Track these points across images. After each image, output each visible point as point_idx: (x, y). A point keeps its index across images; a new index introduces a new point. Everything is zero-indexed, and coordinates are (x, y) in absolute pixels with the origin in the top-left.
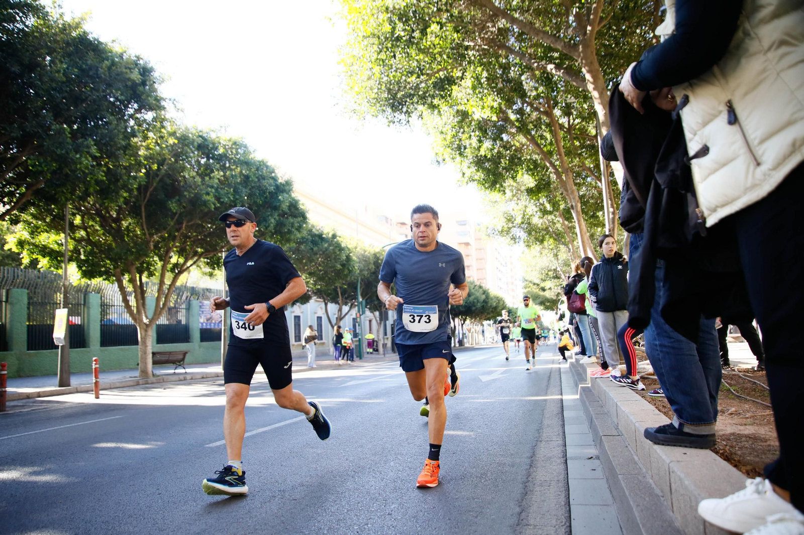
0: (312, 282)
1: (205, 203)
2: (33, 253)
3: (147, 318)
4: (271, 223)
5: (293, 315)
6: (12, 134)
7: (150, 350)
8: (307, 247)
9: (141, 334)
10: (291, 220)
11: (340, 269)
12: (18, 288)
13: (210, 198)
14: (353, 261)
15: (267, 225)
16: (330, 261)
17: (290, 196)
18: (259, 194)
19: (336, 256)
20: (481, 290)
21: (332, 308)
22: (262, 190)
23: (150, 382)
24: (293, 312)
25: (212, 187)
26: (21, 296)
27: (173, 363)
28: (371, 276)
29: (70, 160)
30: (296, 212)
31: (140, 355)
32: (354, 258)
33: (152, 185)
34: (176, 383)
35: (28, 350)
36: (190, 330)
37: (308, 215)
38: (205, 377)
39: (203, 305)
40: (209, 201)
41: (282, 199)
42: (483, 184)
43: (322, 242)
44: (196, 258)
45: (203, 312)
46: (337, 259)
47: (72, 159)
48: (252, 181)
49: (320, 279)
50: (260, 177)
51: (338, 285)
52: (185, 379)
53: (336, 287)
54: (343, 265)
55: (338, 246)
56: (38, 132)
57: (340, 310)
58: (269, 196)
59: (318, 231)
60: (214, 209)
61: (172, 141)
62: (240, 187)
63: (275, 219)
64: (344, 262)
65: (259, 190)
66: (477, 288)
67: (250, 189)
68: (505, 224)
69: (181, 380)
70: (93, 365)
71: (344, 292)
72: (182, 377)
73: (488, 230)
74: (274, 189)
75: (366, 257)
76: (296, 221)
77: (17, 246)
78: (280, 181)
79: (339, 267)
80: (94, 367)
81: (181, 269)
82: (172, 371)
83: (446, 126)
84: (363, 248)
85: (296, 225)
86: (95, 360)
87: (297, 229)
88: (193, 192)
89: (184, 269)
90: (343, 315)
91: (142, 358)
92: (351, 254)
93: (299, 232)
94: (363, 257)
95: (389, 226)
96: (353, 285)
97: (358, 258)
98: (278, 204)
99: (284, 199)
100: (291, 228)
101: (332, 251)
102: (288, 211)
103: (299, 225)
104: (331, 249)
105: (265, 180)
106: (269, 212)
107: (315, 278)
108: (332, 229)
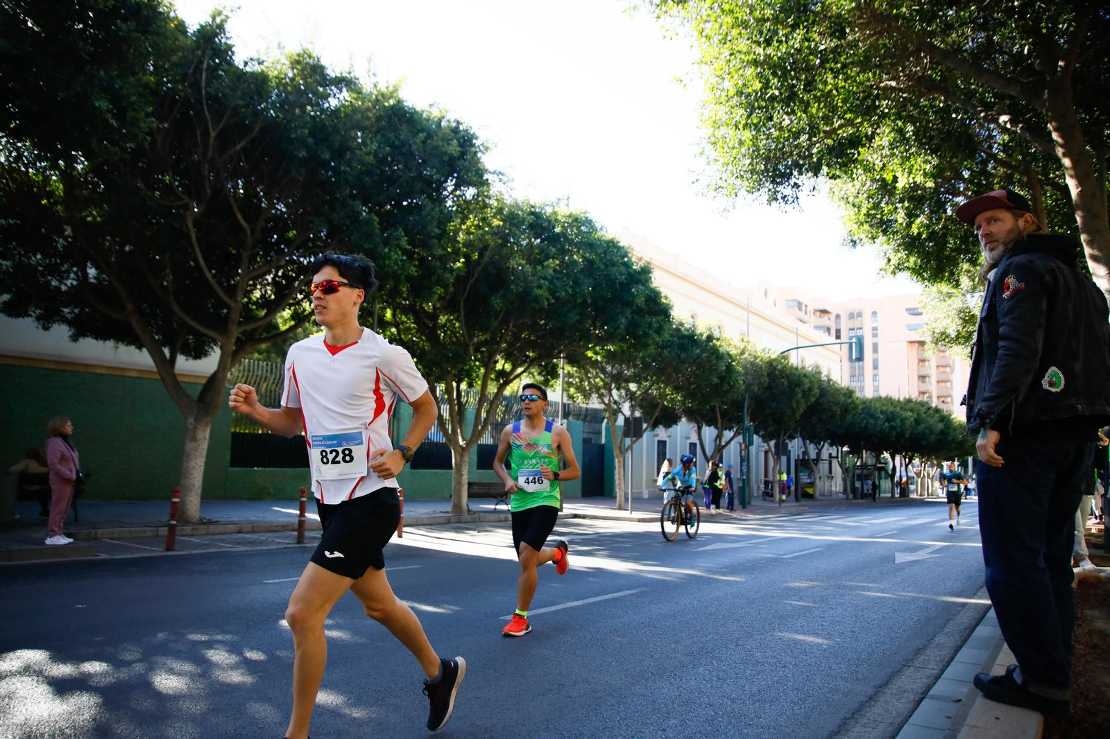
0: (679, 398)
1: (536, 299)
3: (464, 439)
4: (622, 323)
5: (657, 439)
7: (465, 479)
8: (673, 352)
9: (456, 459)
10: (648, 319)
11: (717, 384)
13: (543, 293)
14: (737, 372)
16: (704, 371)
17: (648, 287)
18: (607, 285)
19: (712, 366)
20: (937, 415)
21: (709, 432)
22: (610, 280)
23: (463, 520)
24: (657, 435)
25: (545, 278)
27: (495, 498)
28: (763, 392)
30: (657, 308)
31: (453, 485)
32: (739, 368)
33: (474, 276)
34: (495, 524)
37: (673, 311)
40: (541, 295)
41: (636, 293)
42: (920, 274)
43: (692, 347)
44: (527, 365)
46: (712, 371)
48: (598, 268)
49: (689, 395)
50: (608, 263)
51: (716, 403)
53: (713, 407)
54: (722, 378)
55: (715, 352)
57: (719, 436)
58: (618, 287)
59: (688, 331)
60: (548, 305)
61: (496, 222)
62: (582, 277)
63: (626, 318)
64: (724, 374)
65: (607, 281)
66: (931, 412)
67: (595, 279)
68: (960, 328)
69: (501, 521)
71: (724, 414)
72: (504, 516)
73: (935, 335)
74: (626, 279)
75: (756, 367)
76: (655, 321)
78: (634, 267)
79: (715, 380)
81: (507, 377)
82: (493, 507)
83: (860, 195)
84: (754, 353)
85: (655, 325)
87: (655, 331)
88: (522, 284)
89: (512, 377)
90: (723, 444)
91: (456, 489)
92: (734, 363)
93: (659, 334)
94: (753, 367)
95: (802, 315)
96: (738, 405)
97: (745, 368)
98: (630, 299)
99: (639, 292)
100: (648, 330)
101: (706, 359)
102: (644, 307)
103: (659, 325)
104: (705, 357)
105: (614, 267)
106: (619, 308)
107: (684, 393)
108: (708, 328)
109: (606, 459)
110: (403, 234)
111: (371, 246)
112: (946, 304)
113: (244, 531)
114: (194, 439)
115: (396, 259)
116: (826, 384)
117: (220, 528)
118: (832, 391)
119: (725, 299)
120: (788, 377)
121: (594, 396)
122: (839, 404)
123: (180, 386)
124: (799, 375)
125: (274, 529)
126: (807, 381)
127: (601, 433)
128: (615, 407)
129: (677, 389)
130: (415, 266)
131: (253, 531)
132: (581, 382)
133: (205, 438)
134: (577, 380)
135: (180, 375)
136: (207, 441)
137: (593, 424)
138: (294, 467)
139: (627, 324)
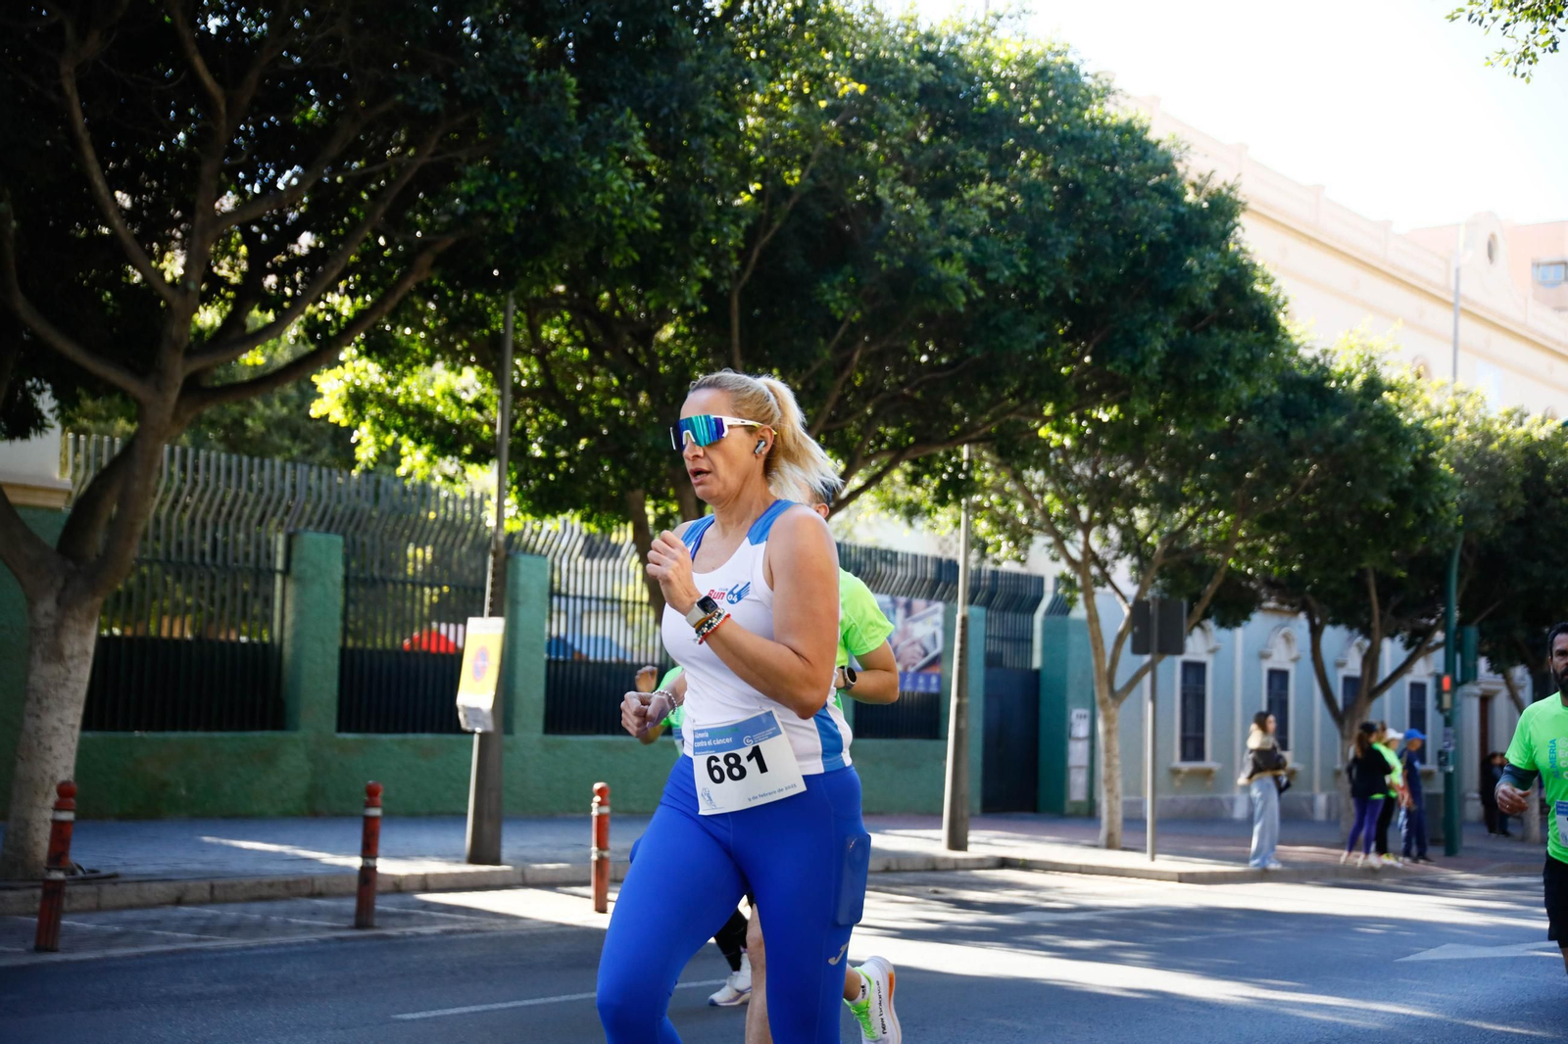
0: (1270, 549)
1: (938, 288)
2: (386, 429)
4: (1154, 352)
6: (424, 106)
8: (1267, 426)
10: (1220, 337)
11: (1388, 511)
12: (317, 530)
13: (954, 270)
14: (1444, 479)
15: (1137, 360)
16: (1353, 479)
17: (1225, 253)
18: (1115, 250)
19: (1375, 462)
21: (1343, 642)
22: (1125, 234)
26: (325, 553)
28: (1507, 535)
29: (574, 179)
32: (1444, 467)
33: (768, 227)
35: (340, 729)
38: (894, 866)
40: (950, 279)
41: (1196, 268)
43: (1321, 410)
47: (580, 175)
48: (1093, 202)
49: (1304, 541)
50: (1120, 190)
51: (1370, 562)
53: (1363, 573)
54: (1400, 496)
55: (1389, 430)
56: (490, 93)
57: (1371, 656)
59: (1308, 366)
60: (966, 305)
61: (847, 86)
62: (1054, 230)
63: (1165, 336)
64: (1406, 484)
65: (1115, 237)
67: (1085, 234)
70: (594, 805)
71: (1388, 587)
74: (1168, 231)
75: (1489, 464)
76: (1238, 343)
77: (345, 406)
78: (1190, 197)
80: (595, 813)
84: (1482, 426)
85: (1238, 356)
86: (600, 792)
87: (1239, 371)
88: (903, 250)
92: (1434, 455)
93: (1249, 380)
94: (1482, 462)
96: (1434, 568)
97: (1460, 467)
98: (1181, 285)
99: (1202, 267)
100: (1221, 369)
101: (1360, 444)
102: (1211, 306)
103: (1248, 356)
104: (1359, 438)
105: (1135, 199)
106: (1146, 311)
107: (1284, 536)
108: (1366, 358)
109: (1045, 712)
110: (635, 122)
111: (558, 155)
113: (189, 898)
114: (57, 655)
115: (621, 187)
117: (130, 893)
119: (1375, 270)
121: (1041, 541)
123: (16, 517)
125: (265, 892)
127: (1030, 641)
128: (1094, 570)
129: (1269, 523)
130: (656, 206)
131: (212, 900)
132: (1005, 503)
133: (87, 653)
134: (994, 498)
135: (13, 486)
136: (90, 661)
137: (1009, 616)
138: (242, 728)
139: (1167, 353)
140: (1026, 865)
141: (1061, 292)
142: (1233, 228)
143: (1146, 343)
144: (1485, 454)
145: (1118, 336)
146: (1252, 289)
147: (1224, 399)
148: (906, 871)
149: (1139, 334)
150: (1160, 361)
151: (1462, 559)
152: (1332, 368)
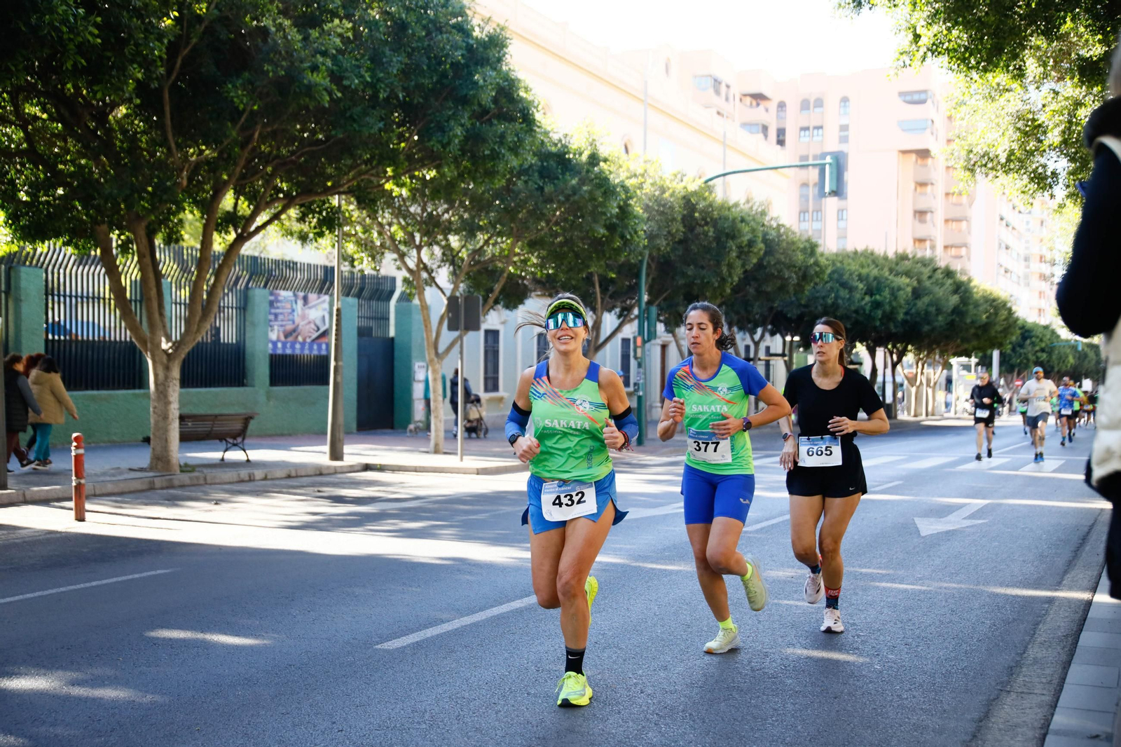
0: (535, 260)
3: (169, 341)
4: (456, 136)
7: (174, 410)
8: (530, 183)
9: (156, 375)
10: (498, 127)
11: (603, 238)
13: (321, 79)
14: (635, 217)
15: (445, 141)
16: (582, 217)
17: (499, 71)
18: (429, 67)
19: (596, 207)
22: (435, 57)
23: (176, 483)
27: (221, 440)
28: (673, 250)
30: (512, 107)
31: (152, 421)
32: (639, 210)
36: (248, 357)
37: (538, 116)
38: (293, 474)
39: (278, 301)
40: (318, 84)
41: (481, 82)
43: (563, 174)
44: (278, 206)
45: (276, 315)
46: (596, 215)
49: (555, 255)
51: (594, 270)
52: (251, 479)
53: (591, 274)
54: (611, 228)
55: (604, 186)
58: (451, 74)
59: (555, 145)
62: (388, 53)
63: (462, 125)
64: (614, 220)
65: (429, 58)
67: (409, 56)
68: (1015, 146)
69: (242, 481)
70: (73, 448)
71: (605, 283)
72: (244, 473)
73: (971, 156)
74: (464, 56)
75: (664, 206)
76: (509, 130)
80: (73, 453)
81: (243, 231)
82: (216, 455)
84: (660, 183)
85: (509, 140)
86: (77, 439)
87: (510, 149)
89: (253, 228)
90: (602, 339)
91: (157, 427)
92: (631, 202)
93: (517, 155)
94: (659, 205)
95: (719, 102)
96: (632, 271)
97: (647, 208)
98: (471, 93)
99: (485, 81)
100: (499, 148)
101: (587, 196)
102: (493, 106)
103: (516, 139)
104: (586, 191)
105: (441, 33)
106: (450, 109)
107: (544, 253)
108: (590, 140)
109: (398, 365)
112: (994, 104)
116: (774, 233)
118: (784, 244)
119: (601, 79)
120: (715, 223)
122: (795, 267)
124: (734, 220)
126: (746, 229)
127: (388, 319)
129: (533, 245)
139: (465, 137)
140: (381, 468)
141: (394, 95)
142: (504, 56)
143: (450, 130)
144: (662, 199)
145: (432, 125)
146: (518, 95)
147: (501, 167)
148: (301, 476)
149: (446, 124)
150: (460, 141)
151: (648, 264)
152: (570, 146)
